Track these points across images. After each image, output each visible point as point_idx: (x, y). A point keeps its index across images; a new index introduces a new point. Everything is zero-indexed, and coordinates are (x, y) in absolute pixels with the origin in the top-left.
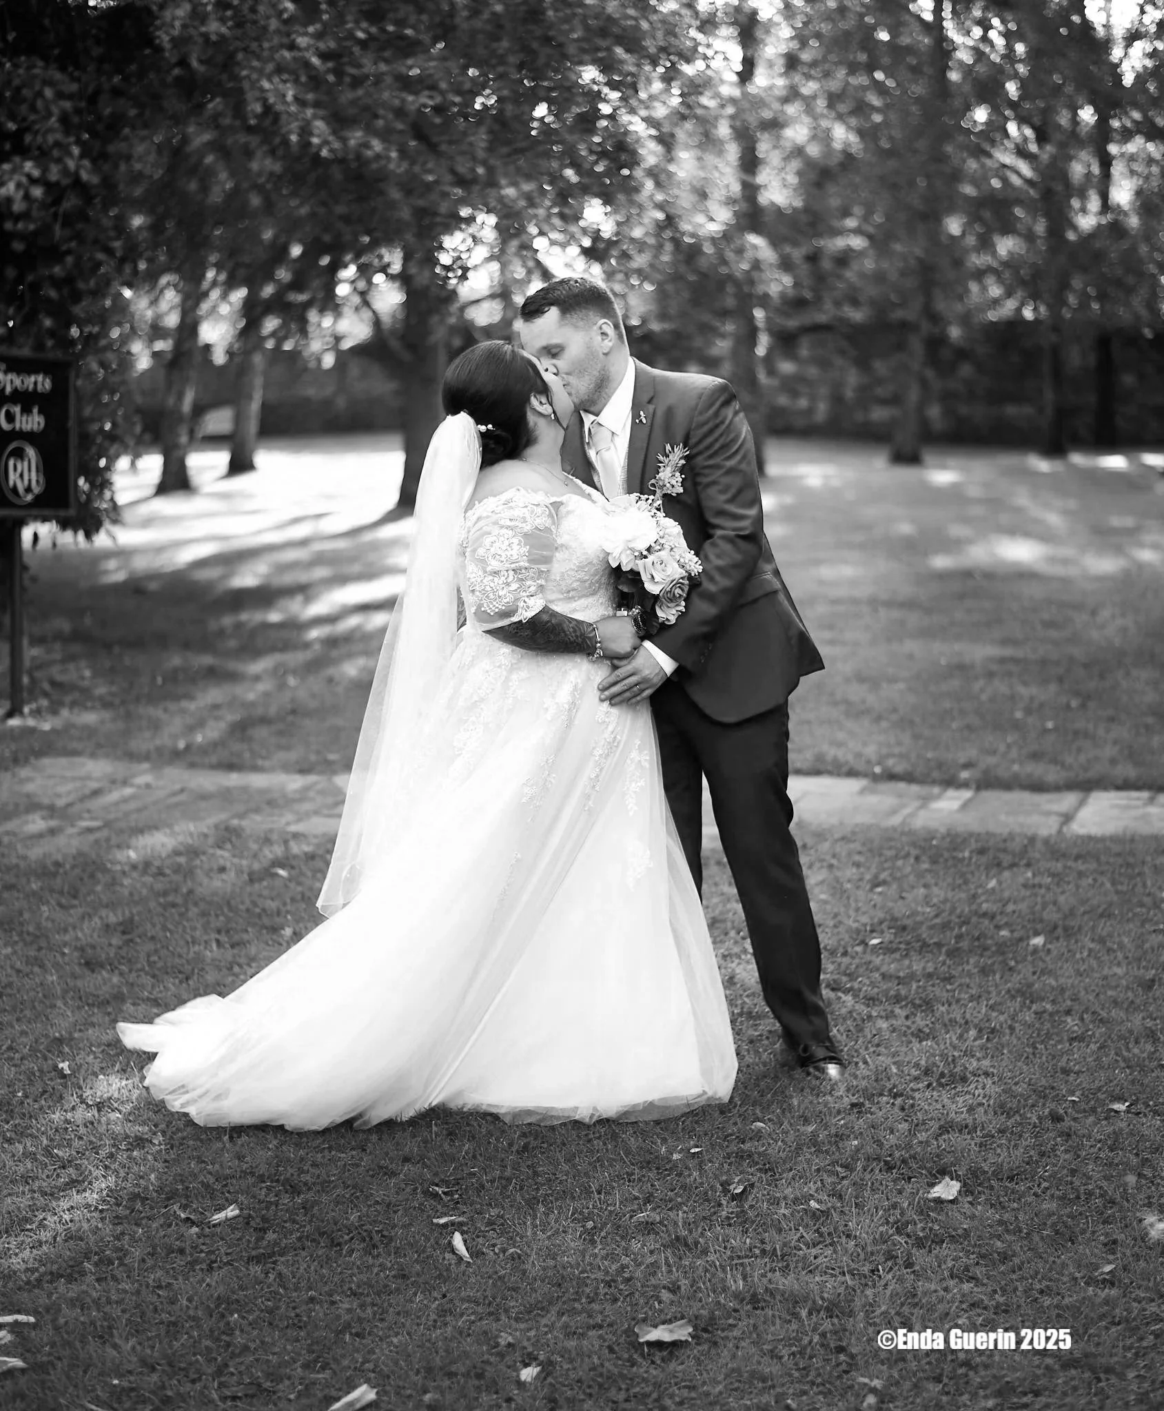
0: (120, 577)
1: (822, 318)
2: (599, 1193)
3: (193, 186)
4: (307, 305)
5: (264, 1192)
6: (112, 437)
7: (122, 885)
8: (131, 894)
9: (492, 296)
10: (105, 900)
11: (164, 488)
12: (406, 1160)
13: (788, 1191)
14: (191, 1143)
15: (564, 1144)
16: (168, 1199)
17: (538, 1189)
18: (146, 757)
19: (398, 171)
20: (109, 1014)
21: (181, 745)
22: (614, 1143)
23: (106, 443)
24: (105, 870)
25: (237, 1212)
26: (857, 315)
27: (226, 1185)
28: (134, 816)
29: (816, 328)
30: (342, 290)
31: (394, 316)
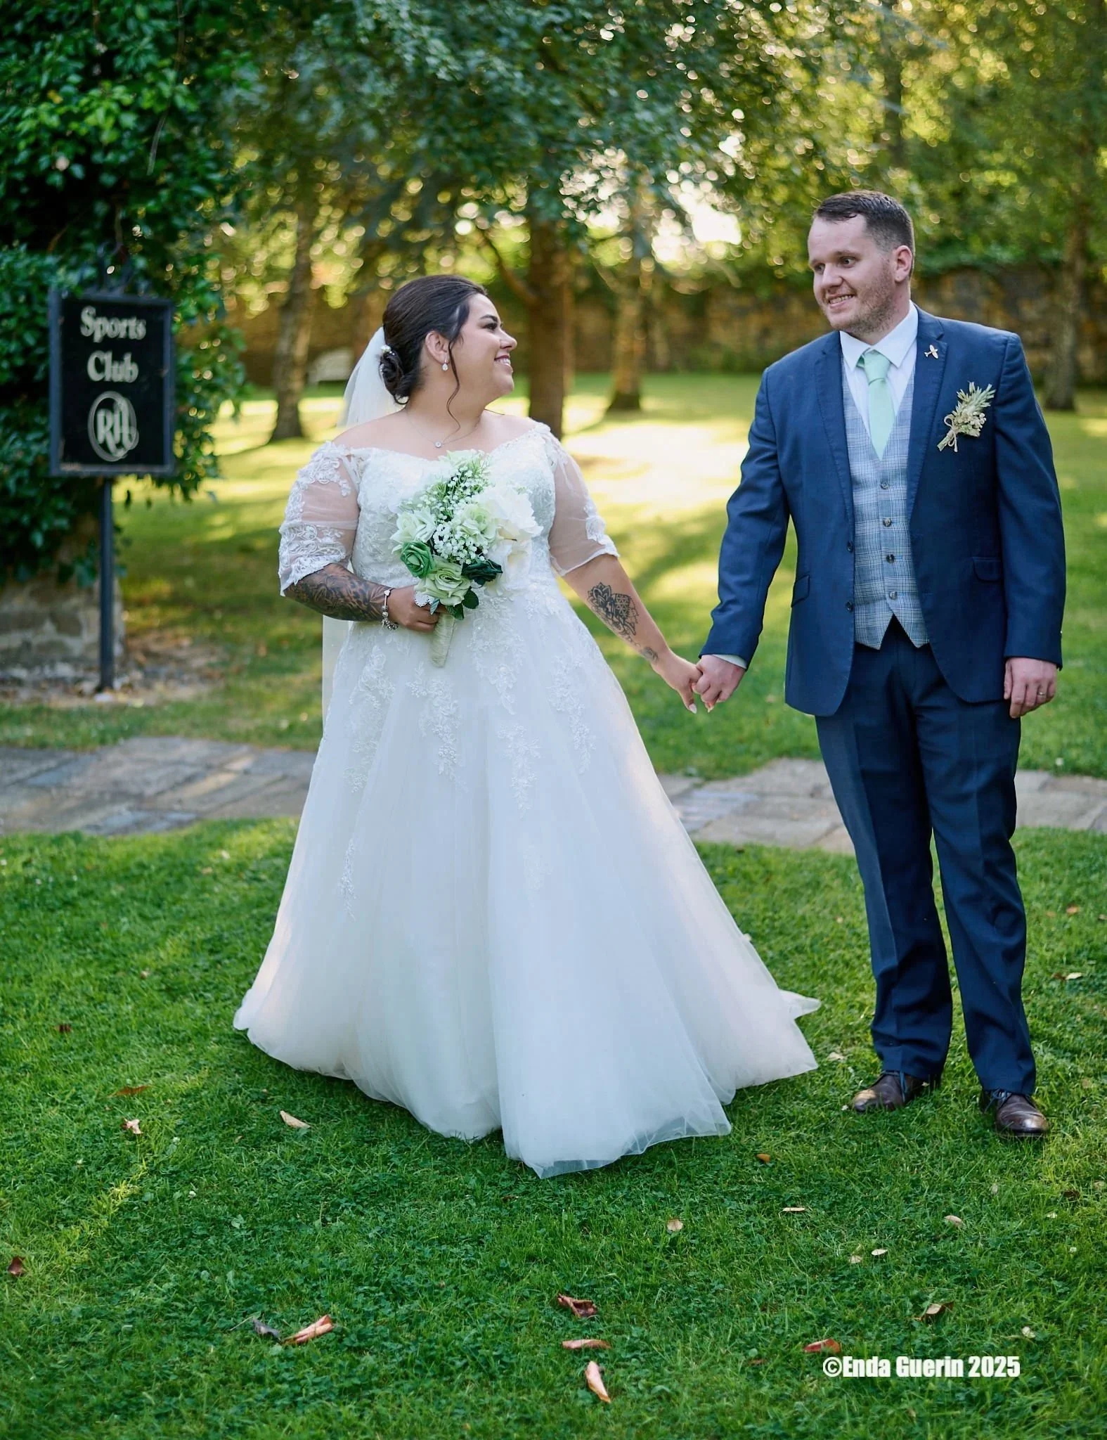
0: (226, 533)
1: (965, 258)
2: (764, 1310)
3: (304, 117)
4: (427, 243)
5: (361, 1298)
6: (211, 387)
7: (211, 892)
8: (222, 904)
9: (619, 235)
10: (193, 911)
11: (276, 437)
12: (531, 1258)
13: (996, 1313)
14: (277, 1228)
15: (719, 1241)
16: (248, 1305)
17: (689, 1301)
18: (246, 738)
19: (524, 94)
20: (190, 1054)
21: (284, 724)
22: (778, 1240)
23: (205, 394)
24: (196, 874)
25: (328, 1326)
26: (1005, 255)
27: (316, 1288)
28: (230, 808)
29: (961, 269)
30: (463, 228)
31: (517, 256)
